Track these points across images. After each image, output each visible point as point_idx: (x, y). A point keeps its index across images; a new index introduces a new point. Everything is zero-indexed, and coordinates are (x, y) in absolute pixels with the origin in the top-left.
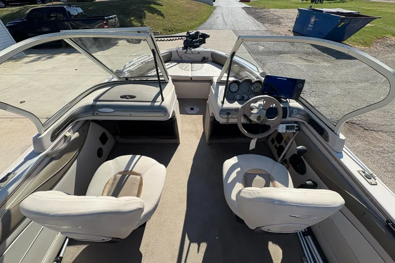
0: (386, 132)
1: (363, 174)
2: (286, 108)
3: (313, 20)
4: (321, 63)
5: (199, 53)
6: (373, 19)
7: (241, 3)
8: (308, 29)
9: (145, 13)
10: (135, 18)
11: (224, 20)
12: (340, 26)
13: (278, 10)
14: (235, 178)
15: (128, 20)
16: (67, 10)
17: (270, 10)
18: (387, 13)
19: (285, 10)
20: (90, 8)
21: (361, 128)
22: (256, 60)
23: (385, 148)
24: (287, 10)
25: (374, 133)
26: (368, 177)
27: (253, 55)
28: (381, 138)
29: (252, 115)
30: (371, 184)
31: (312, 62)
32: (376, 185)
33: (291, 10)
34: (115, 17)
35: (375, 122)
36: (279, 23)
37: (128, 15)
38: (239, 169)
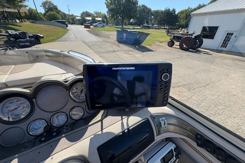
0: (181, 86)
3: (125, 35)
4: (136, 55)
5: (27, 52)
6: (149, 34)
7: (85, 28)
8: (124, 39)
11: (75, 36)
12: (137, 37)
13: (106, 32)
17: (102, 32)
22: (101, 57)
24: (111, 32)
25: (178, 89)
27: (98, 54)
28: (181, 90)
33: (113, 32)
36: (109, 38)
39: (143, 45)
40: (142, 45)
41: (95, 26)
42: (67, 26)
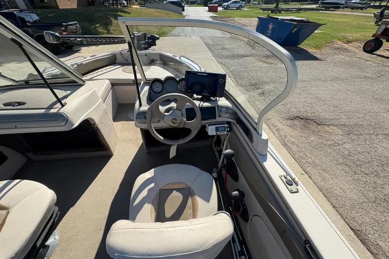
0: (336, 126)
1: (285, 180)
2: (215, 107)
3: (271, 27)
4: (279, 64)
5: (146, 55)
6: (321, 25)
7: (209, 12)
9: (111, 20)
10: (100, 25)
12: (293, 32)
13: (242, 18)
14: (144, 197)
15: (93, 27)
16: (17, 15)
17: (236, 19)
18: (333, 21)
19: (248, 19)
20: (51, 15)
21: (315, 124)
22: (221, 63)
23: (336, 140)
24: (250, 19)
25: (327, 128)
26: (289, 183)
27: (218, 59)
28: (332, 131)
29: (165, 117)
30: (292, 192)
31: (271, 64)
32: (298, 192)
34: (75, 24)
35: (327, 117)
37: (93, 22)
38: (153, 185)
39: (302, 46)
40: (300, 46)
41: (226, 6)
42: (183, 10)
